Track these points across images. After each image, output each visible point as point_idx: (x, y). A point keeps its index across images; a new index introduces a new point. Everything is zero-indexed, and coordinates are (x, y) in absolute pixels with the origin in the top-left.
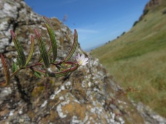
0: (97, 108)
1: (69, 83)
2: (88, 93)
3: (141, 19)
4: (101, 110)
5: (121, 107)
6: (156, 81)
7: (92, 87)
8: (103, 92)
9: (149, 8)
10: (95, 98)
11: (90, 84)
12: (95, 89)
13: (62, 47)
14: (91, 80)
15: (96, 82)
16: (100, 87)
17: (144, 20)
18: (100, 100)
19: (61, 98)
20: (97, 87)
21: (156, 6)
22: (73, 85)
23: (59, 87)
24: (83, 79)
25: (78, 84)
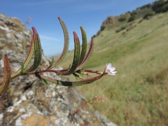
0: (62, 119)
1: (31, 92)
2: (52, 103)
3: (98, 34)
4: (65, 121)
5: (84, 117)
6: (109, 91)
7: (56, 97)
8: (67, 102)
9: (105, 25)
10: (59, 109)
11: (54, 94)
12: (59, 99)
13: (24, 51)
14: (56, 90)
15: (60, 92)
16: (64, 97)
17: (101, 35)
18: (64, 110)
19: (22, 110)
20: (61, 97)
21: (111, 25)
22: (36, 95)
23: (19, 97)
24: (47, 88)
25: (41, 93)
